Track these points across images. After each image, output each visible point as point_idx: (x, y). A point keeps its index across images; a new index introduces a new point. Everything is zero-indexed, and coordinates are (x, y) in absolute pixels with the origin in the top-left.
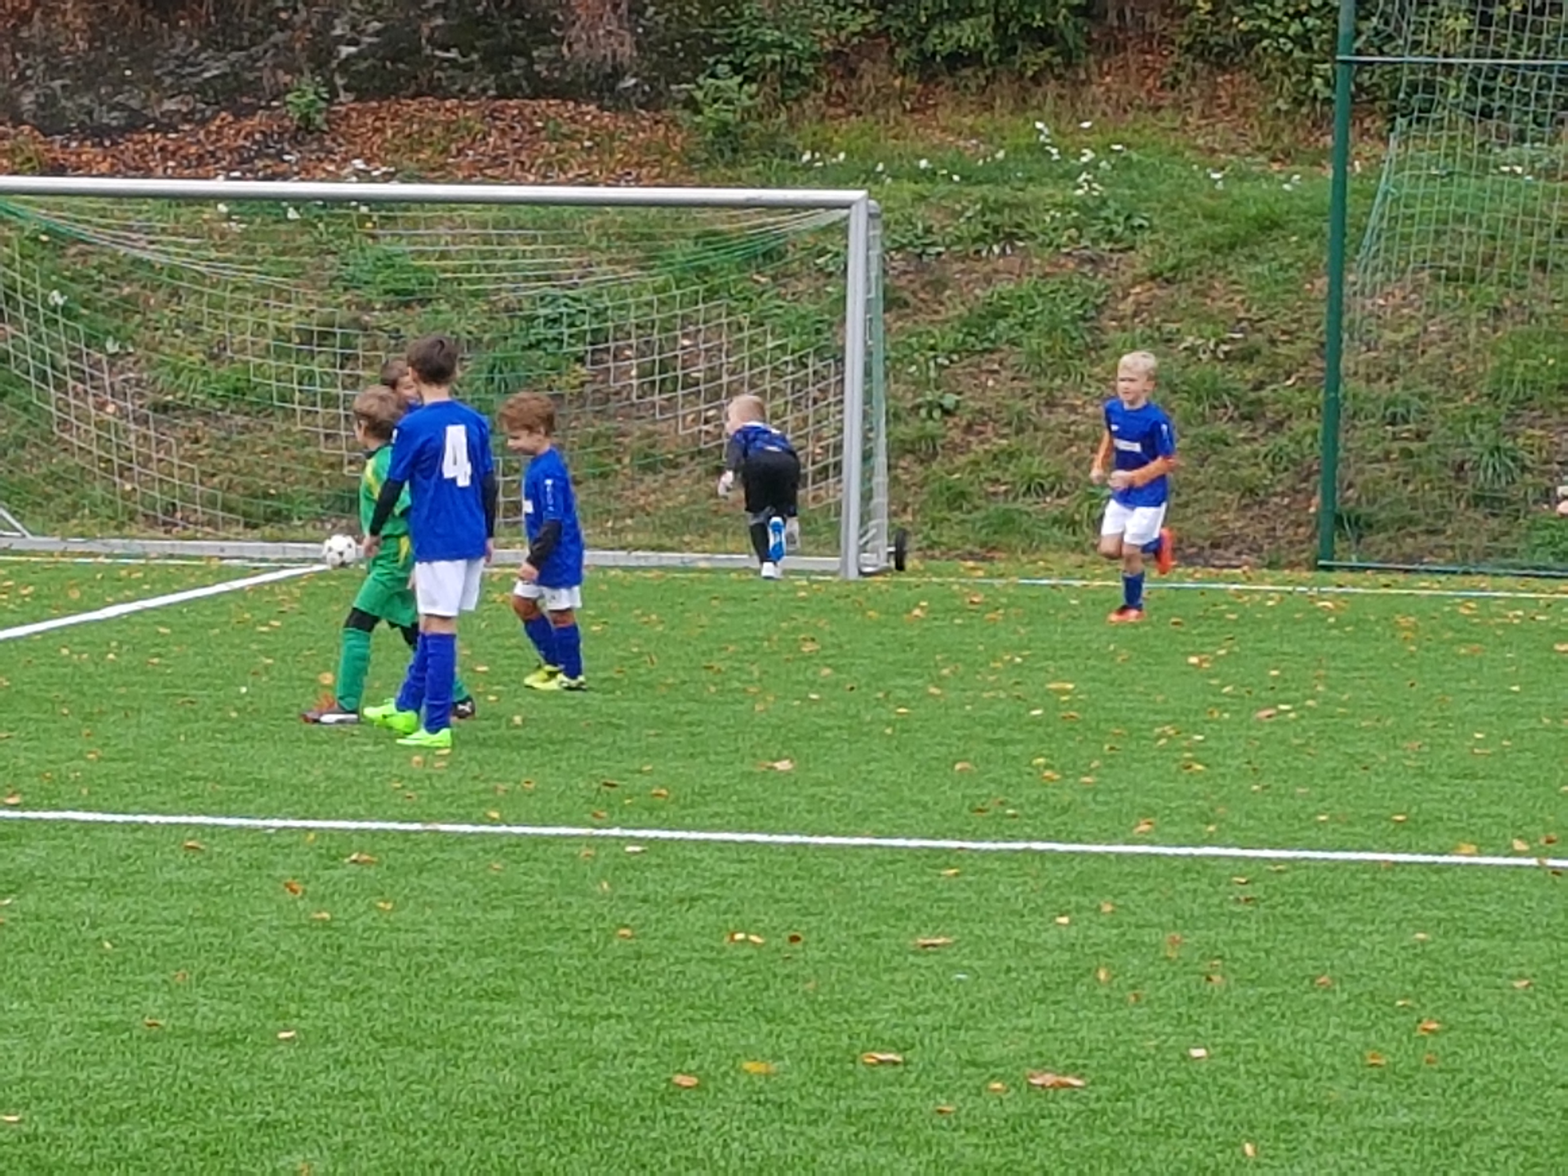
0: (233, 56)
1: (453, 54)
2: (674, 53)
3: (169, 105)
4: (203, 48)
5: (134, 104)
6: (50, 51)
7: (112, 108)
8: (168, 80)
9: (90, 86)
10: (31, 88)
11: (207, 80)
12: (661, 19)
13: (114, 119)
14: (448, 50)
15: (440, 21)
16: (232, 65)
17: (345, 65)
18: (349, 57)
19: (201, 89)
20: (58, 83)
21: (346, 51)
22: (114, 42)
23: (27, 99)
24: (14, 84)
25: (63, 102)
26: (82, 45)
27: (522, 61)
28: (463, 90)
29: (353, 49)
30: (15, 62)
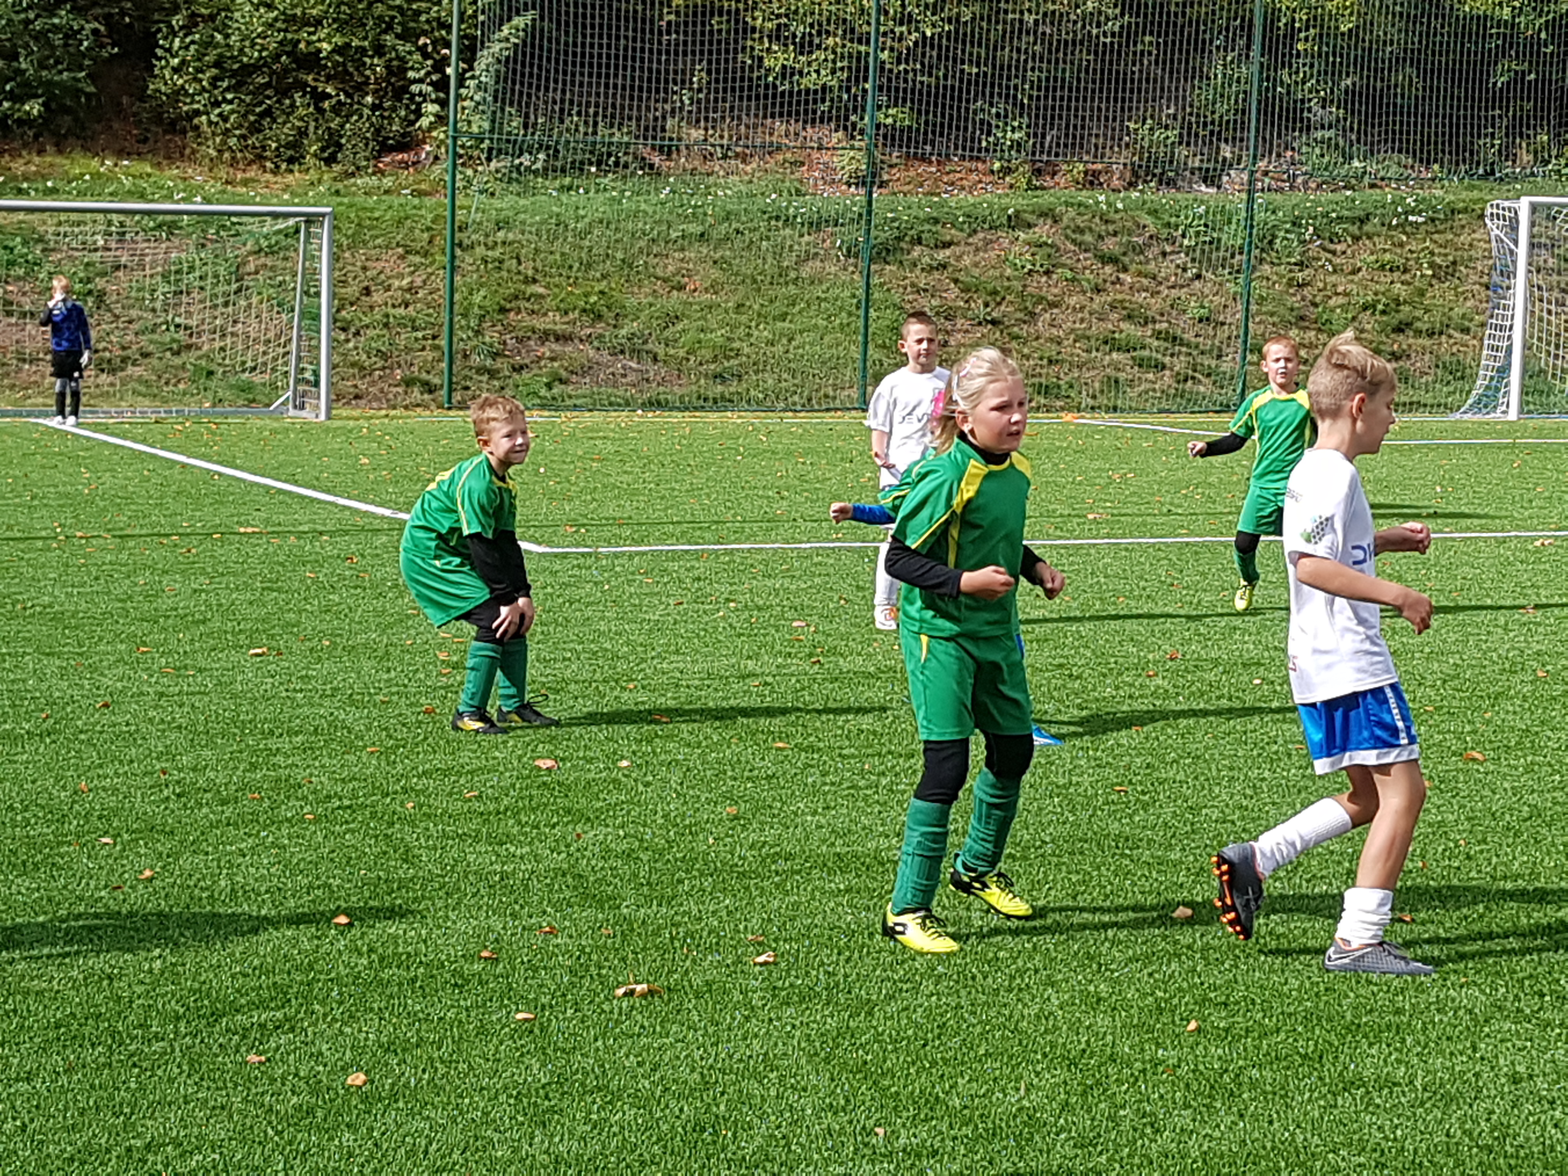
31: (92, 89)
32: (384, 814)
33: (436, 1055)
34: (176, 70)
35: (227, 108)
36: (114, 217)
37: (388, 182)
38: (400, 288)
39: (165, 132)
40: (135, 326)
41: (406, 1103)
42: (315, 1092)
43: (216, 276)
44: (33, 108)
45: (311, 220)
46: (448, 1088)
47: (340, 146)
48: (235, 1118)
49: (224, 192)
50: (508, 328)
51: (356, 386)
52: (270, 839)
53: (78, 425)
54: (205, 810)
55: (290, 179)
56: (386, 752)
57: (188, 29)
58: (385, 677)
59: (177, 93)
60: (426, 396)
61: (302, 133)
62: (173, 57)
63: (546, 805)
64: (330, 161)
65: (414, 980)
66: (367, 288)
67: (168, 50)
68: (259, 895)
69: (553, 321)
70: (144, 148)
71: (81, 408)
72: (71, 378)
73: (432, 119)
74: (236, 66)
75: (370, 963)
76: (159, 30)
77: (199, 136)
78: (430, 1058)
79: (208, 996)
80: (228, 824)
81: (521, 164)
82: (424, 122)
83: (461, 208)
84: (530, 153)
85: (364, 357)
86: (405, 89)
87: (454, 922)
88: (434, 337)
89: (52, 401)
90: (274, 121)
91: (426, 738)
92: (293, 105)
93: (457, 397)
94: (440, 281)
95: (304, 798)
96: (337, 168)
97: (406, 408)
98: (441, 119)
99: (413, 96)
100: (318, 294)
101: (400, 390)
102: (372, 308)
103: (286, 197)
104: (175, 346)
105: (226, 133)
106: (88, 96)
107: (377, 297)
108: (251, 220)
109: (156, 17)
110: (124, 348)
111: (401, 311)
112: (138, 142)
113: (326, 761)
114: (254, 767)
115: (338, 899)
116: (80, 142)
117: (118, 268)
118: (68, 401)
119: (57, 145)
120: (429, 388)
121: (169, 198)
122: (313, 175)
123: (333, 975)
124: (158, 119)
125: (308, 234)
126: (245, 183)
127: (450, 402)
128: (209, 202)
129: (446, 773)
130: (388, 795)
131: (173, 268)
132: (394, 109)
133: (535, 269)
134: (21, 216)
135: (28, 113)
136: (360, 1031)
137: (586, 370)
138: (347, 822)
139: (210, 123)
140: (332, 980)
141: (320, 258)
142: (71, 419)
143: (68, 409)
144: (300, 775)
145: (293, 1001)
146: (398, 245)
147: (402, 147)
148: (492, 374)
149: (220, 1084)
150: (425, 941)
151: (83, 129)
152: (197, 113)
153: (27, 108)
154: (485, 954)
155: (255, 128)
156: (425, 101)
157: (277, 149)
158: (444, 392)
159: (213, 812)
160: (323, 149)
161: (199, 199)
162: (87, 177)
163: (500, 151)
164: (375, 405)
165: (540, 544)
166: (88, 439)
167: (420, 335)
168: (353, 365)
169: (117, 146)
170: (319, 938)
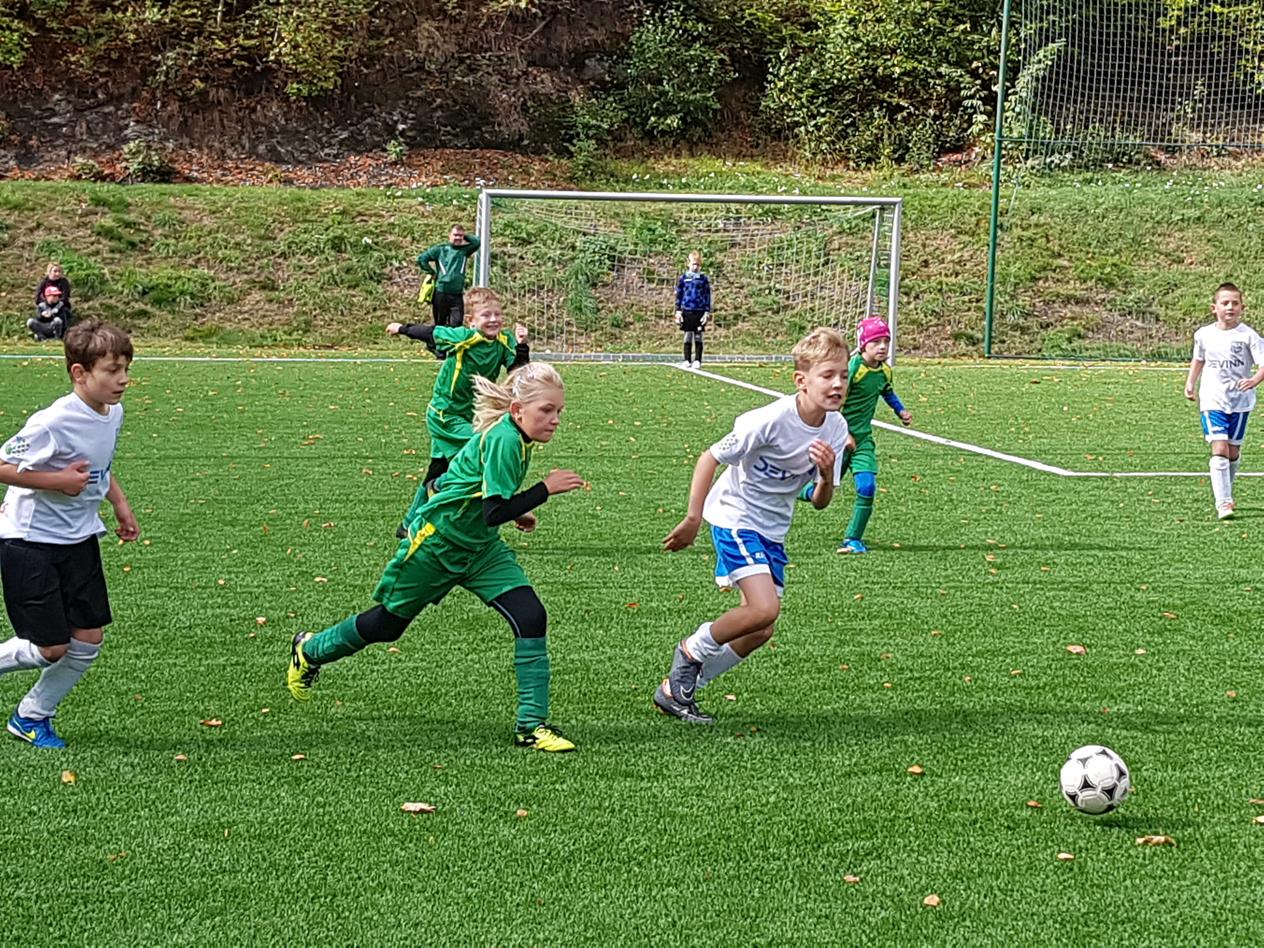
0: (351, 129)
2: (544, 129)
3: (327, 151)
4: (337, 125)
5: (311, 150)
8: (324, 139)
9: (290, 142)
10: (262, 142)
11: (342, 139)
12: (537, 114)
14: (446, 126)
15: (440, 113)
16: (352, 133)
17: (403, 133)
18: (404, 129)
19: (339, 144)
20: (274, 140)
23: (261, 147)
24: (255, 140)
27: (477, 132)
28: (455, 145)
29: (404, 126)
30: (253, 130)
31: (718, 106)
32: (946, 684)
33: (994, 884)
34: (782, 91)
35: (820, 120)
36: (733, 207)
37: (944, 177)
38: (953, 261)
39: (774, 139)
40: (745, 291)
41: (972, 922)
42: (900, 908)
43: (809, 252)
44: (673, 121)
45: (884, 207)
46: (1005, 911)
47: (908, 149)
48: (837, 926)
49: (816, 186)
50: (1038, 293)
51: (914, 339)
52: (858, 701)
53: (701, 368)
54: (806, 677)
55: (867, 175)
56: (946, 636)
57: (791, 58)
58: (944, 574)
59: (783, 108)
60: (970, 348)
61: (879, 139)
62: (780, 80)
63: (1077, 683)
64: (900, 160)
65: (975, 822)
66: (926, 261)
67: (776, 76)
68: (849, 746)
69: (1073, 288)
70: (755, 152)
71: (703, 355)
72: (697, 333)
73: (981, 126)
74: (828, 87)
75: (940, 806)
76: (770, 60)
77: (798, 142)
78: (991, 887)
79: (813, 825)
80: (824, 689)
81: (1052, 162)
82: (975, 129)
83: (1003, 197)
84: (1060, 153)
85: (922, 316)
86: (959, 103)
87: (1006, 776)
88: (978, 301)
89: (681, 349)
90: (857, 129)
91: (978, 625)
92: (872, 117)
93: (995, 348)
94: (984, 256)
95: (883, 669)
96: (905, 166)
97: (954, 357)
98: (988, 127)
99: (966, 108)
100: (888, 266)
101: (950, 342)
102: (929, 277)
103: (864, 189)
104: (775, 307)
105: (819, 139)
106: (715, 111)
107: (934, 268)
108: (837, 207)
109: (768, 49)
110: (736, 308)
111: (953, 280)
112: (752, 146)
113: (899, 640)
114: (842, 643)
115: (912, 752)
116: (708, 147)
117: (733, 245)
118: (693, 348)
119: (690, 150)
120: (973, 341)
121: (774, 190)
122: (886, 172)
123: (910, 815)
124: (767, 129)
125: (882, 219)
126: (833, 178)
127: (989, 353)
128: (805, 194)
129: (994, 653)
130: (949, 669)
131: (776, 246)
132: (950, 119)
133: (1061, 246)
134: (661, 205)
135: (669, 125)
136: (933, 861)
137: (1100, 327)
138: (917, 691)
139: (807, 132)
140: (909, 818)
141: (891, 237)
142: (696, 364)
143: (693, 356)
144: (879, 651)
145: (879, 835)
146: (951, 227)
147: (957, 149)
148: (1024, 330)
149: (824, 897)
150: (983, 790)
151: (710, 136)
152: (797, 124)
153: (669, 121)
154: (1032, 803)
155: (842, 135)
156: (975, 112)
157: (858, 152)
158: (985, 344)
159: (813, 679)
160: (894, 151)
161: (797, 191)
162: (712, 175)
163: (1035, 152)
164: (930, 354)
165: (1066, 469)
166: (709, 379)
167: (966, 298)
168: (914, 322)
169: (736, 151)
170: (898, 784)
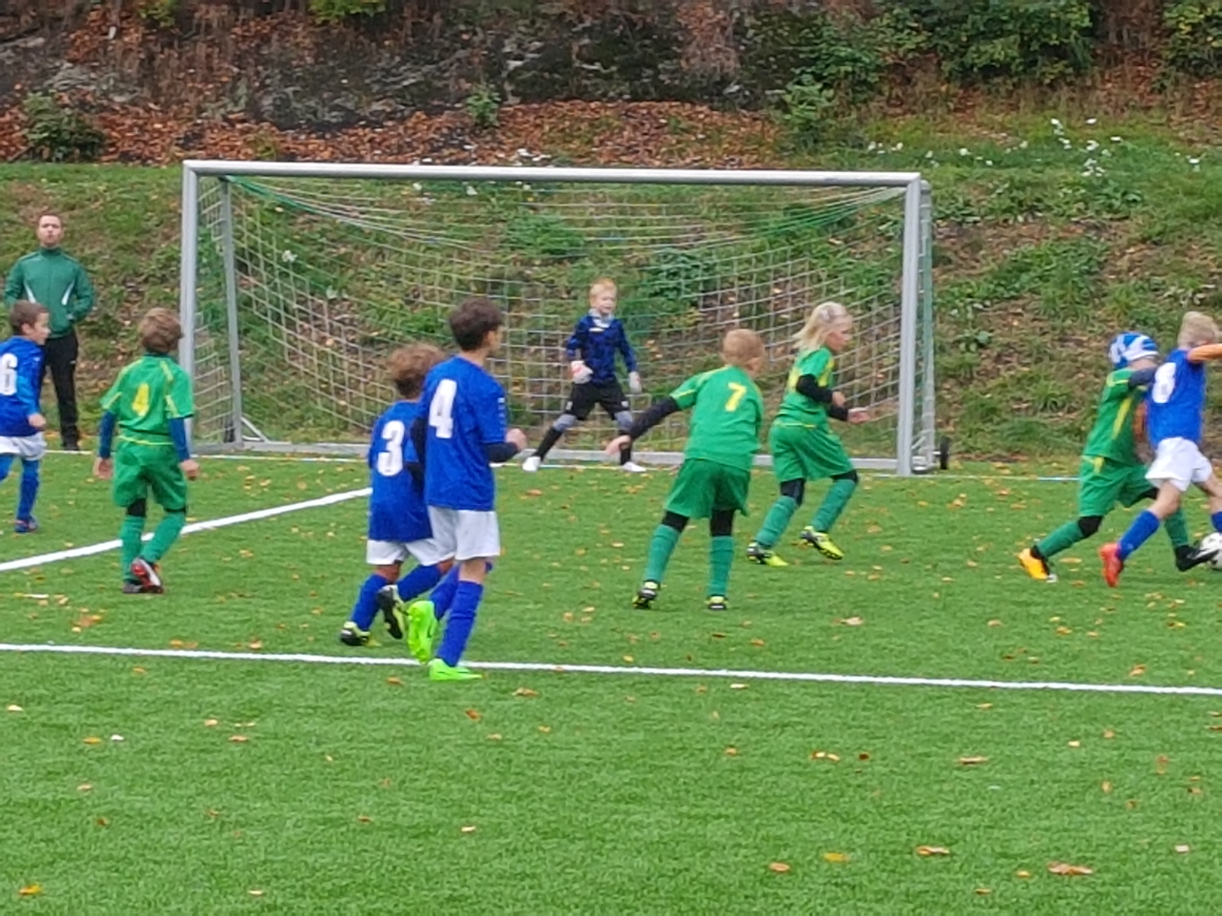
0: (427, 68)
1: (597, 66)
2: (768, 66)
3: (377, 106)
4: (403, 63)
5: (350, 105)
6: (285, 66)
7: (332, 109)
8: (376, 88)
9: (315, 92)
10: (269, 93)
11: (406, 87)
12: (758, 39)
13: (333, 117)
14: (592, 63)
15: (586, 41)
16: (425, 75)
17: (512, 76)
18: (517, 68)
19: (400, 94)
20: (290, 90)
21: (514, 64)
22: (334, 57)
23: (267, 102)
24: (257, 90)
25: (295, 104)
26: (309, 60)
27: (649, 72)
28: (604, 95)
29: (519, 63)
30: (258, 73)
